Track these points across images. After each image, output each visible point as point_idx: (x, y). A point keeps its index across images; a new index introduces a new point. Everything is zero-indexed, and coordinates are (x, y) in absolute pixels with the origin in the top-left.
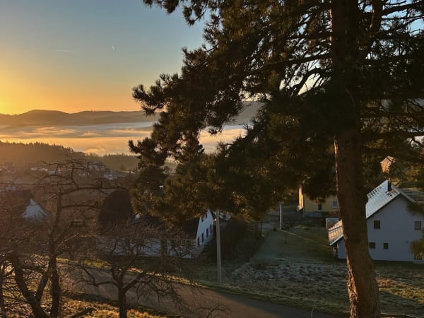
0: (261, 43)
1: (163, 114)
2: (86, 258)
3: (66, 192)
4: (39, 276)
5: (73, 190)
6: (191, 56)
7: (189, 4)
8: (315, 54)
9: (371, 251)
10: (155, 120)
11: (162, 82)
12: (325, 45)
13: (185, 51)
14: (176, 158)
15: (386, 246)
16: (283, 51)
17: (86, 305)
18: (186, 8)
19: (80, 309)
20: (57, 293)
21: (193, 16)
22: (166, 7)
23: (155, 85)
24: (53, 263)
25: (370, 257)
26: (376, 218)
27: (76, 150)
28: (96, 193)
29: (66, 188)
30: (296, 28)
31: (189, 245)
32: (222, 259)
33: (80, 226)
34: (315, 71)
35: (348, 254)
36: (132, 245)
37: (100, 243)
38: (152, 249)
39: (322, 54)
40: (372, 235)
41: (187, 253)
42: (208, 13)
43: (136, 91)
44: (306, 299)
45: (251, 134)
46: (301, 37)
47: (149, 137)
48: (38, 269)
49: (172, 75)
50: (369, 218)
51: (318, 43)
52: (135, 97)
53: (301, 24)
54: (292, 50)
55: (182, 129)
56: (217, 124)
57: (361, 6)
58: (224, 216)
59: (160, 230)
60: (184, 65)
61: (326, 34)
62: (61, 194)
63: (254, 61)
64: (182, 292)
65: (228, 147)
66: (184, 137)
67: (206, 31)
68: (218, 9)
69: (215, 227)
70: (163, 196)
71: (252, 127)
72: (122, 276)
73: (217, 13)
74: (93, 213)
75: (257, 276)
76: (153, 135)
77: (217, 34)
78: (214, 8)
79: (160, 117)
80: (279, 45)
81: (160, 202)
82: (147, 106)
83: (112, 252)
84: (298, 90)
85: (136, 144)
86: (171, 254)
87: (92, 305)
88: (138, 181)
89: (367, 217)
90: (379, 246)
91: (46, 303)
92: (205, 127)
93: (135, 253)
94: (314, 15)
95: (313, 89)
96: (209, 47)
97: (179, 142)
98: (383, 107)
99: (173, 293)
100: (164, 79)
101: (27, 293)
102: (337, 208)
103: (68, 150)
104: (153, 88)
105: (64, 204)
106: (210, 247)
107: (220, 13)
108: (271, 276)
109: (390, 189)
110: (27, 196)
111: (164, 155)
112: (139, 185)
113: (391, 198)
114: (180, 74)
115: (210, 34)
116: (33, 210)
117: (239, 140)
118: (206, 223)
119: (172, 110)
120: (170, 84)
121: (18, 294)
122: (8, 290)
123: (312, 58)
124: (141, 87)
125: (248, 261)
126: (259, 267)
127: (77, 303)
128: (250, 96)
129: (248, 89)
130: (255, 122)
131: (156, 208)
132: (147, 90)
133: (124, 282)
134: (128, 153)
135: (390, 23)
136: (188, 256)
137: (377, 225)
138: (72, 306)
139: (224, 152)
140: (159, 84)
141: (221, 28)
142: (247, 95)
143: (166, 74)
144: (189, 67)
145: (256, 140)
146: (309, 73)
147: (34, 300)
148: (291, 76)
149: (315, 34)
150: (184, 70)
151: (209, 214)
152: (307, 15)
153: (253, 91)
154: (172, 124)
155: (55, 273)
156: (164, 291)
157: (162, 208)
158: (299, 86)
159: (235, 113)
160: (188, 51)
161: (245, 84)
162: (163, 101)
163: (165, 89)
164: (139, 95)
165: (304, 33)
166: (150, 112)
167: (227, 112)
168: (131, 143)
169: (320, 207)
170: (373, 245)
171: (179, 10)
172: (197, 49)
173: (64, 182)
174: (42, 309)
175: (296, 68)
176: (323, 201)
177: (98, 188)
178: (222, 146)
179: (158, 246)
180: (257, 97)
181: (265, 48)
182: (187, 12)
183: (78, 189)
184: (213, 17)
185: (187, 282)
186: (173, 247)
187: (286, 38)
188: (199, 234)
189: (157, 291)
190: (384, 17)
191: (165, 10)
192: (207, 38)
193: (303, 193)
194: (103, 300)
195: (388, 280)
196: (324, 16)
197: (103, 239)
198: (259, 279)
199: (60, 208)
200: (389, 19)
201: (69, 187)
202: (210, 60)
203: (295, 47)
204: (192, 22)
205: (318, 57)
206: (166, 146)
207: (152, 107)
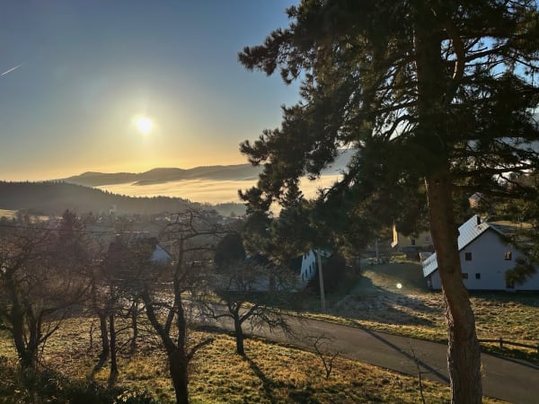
0: (352, 96)
1: (267, 165)
2: (206, 294)
3: (187, 237)
4: (166, 311)
5: (193, 236)
6: (289, 112)
7: (285, 66)
8: (402, 103)
9: (464, 281)
10: (261, 169)
11: (265, 137)
12: (412, 94)
13: (284, 108)
14: (280, 203)
15: (478, 276)
16: (373, 101)
17: (207, 335)
18: (283, 70)
19: (203, 339)
20: (182, 325)
21: (290, 76)
22: (265, 70)
23: (258, 139)
24: (178, 300)
25: (464, 286)
26: (467, 251)
27: (193, 201)
28: (211, 238)
29: (186, 234)
30: (383, 79)
31: (295, 281)
32: (326, 292)
33: (200, 267)
34: (404, 118)
35: (443, 282)
36: (244, 282)
37: (218, 281)
38: (263, 285)
39: (409, 101)
40: (466, 267)
41: (294, 287)
42: (303, 73)
43: (243, 146)
44: (404, 327)
45: (347, 178)
46: (388, 88)
47: (256, 187)
48: (165, 305)
49: (273, 130)
50: (463, 249)
51: (405, 92)
52: (242, 151)
53: (388, 77)
54: (381, 100)
55: (283, 178)
56: (316, 171)
57: (444, 55)
58: (325, 254)
59: (269, 268)
60: (283, 120)
61: (412, 84)
62: (182, 239)
63: (346, 112)
64: (290, 322)
65: (326, 191)
66: (286, 184)
67: (302, 88)
68: (312, 69)
69: (317, 264)
70: (271, 237)
71: (348, 173)
72: (238, 309)
73: (311, 72)
74: (210, 254)
75: (358, 307)
76: (259, 184)
77: (312, 90)
78: (308, 68)
79: (264, 168)
80: (369, 97)
81: (268, 242)
82: (252, 159)
83: (228, 288)
84: (389, 136)
85: (244, 192)
86: (279, 289)
87: (213, 335)
88: (247, 225)
89: (460, 247)
90: (472, 276)
91: (174, 334)
92: (304, 174)
93: (248, 288)
94: (400, 66)
95: (403, 134)
96: (305, 102)
97: (282, 189)
98: (470, 148)
99: (283, 325)
100: (266, 133)
101: (158, 326)
102: (431, 242)
103: (186, 201)
104: (257, 143)
105: (184, 248)
106: (314, 282)
107: (314, 72)
108: (371, 307)
109: (479, 223)
110: (153, 242)
111: (269, 201)
112: (248, 229)
113: (481, 232)
114: (280, 128)
115: (305, 91)
116: (159, 255)
117: (337, 185)
118: (308, 261)
119: (275, 161)
120: (272, 138)
121: (150, 327)
122: (141, 323)
123: (400, 107)
124: (247, 142)
125: (348, 293)
126: (359, 299)
127: (200, 334)
128: (345, 144)
129: (342, 138)
130: (350, 167)
131: (266, 249)
132: (252, 144)
133: (239, 315)
134: (238, 200)
135: (474, 68)
136: (294, 291)
137: (469, 257)
138: (195, 337)
139: (323, 196)
140: (262, 139)
141: (315, 85)
142: (341, 143)
143: (268, 129)
144: (288, 122)
145: (352, 184)
146: (398, 120)
147: (163, 332)
148: (381, 124)
149: (402, 85)
150: (284, 125)
151: (311, 253)
152: (393, 68)
153: (347, 141)
154: (275, 173)
155: (180, 308)
156: (275, 322)
157: (270, 248)
158: (390, 133)
159: (331, 160)
160: (287, 108)
161: (339, 133)
162: (266, 153)
163: (268, 143)
164: (246, 149)
165: (392, 84)
166: (256, 164)
167: (324, 159)
168: (240, 192)
169: (413, 242)
170: (465, 276)
171: (277, 72)
172: (294, 105)
173: (184, 228)
174: (170, 339)
175: (386, 116)
176: (417, 237)
177: (213, 233)
178: (322, 191)
179: (268, 282)
180: (351, 144)
181: (356, 100)
182: (285, 74)
183: (197, 234)
184: (308, 75)
185: (294, 314)
186: (281, 281)
187: (375, 89)
188: (303, 271)
189: (269, 322)
190: (467, 64)
191: (264, 73)
192: (303, 95)
193: (397, 230)
194: (225, 331)
195: (482, 308)
196: (409, 68)
197: (219, 277)
198: (360, 309)
199: (182, 252)
200: (472, 66)
201: (189, 233)
202: (308, 114)
203: (384, 97)
204: (289, 82)
205: (405, 105)
206: (270, 193)
207: (257, 160)
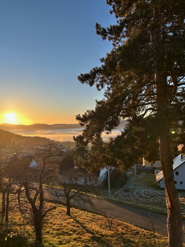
0: (127, 98)
1: (87, 126)
2: (54, 185)
3: (48, 157)
4: (35, 192)
6: (99, 103)
7: (98, 83)
8: (149, 102)
9: (175, 185)
10: (84, 128)
11: (87, 113)
12: (153, 98)
13: (97, 101)
14: (92, 144)
15: (181, 183)
16: (136, 101)
17: (53, 205)
18: (97, 84)
19: (51, 206)
20: (42, 200)
21: (100, 87)
22: (89, 84)
23: (84, 114)
24: (41, 186)
25: (175, 188)
26: (177, 171)
28: (59, 157)
29: (47, 155)
30: (141, 91)
31: (96, 180)
32: (111, 187)
33: (52, 171)
34: (150, 109)
35: (166, 186)
36: (73, 180)
37: (60, 178)
38: (81, 181)
39: (152, 102)
40: (176, 178)
41: (96, 184)
42: (106, 86)
43: (77, 117)
44: (147, 206)
45: (123, 134)
46: (144, 95)
47: (82, 135)
48: (35, 189)
49: (91, 110)
50: (175, 169)
51: (151, 98)
52: (77, 119)
53: (143, 90)
54: (140, 100)
55: (95, 132)
56: (110, 129)
57: (168, 83)
58: (111, 168)
59: (85, 173)
60: (96, 106)
61: (154, 94)
62: (45, 158)
63: (124, 104)
64: (93, 201)
65: (114, 139)
66: (95, 135)
67: (105, 93)
68: (110, 85)
69: (107, 173)
70: (87, 159)
71: (124, 132)
72: (69, 193)
73: (109, 86)
74: (57, 166)
75: (125, 195)
76: (83, 134)
77: (109, 94)
78: (108, 84)
79: (86, 127)
80: (135, 98)
81: (86, 162)
82: (81, 123)
83: (65, 182)
84: (143, 116)
85: (76, 137)
86: (89, 184)
87: (56, 205)
88: (75, 152)
89: (173, 169)
90: (178, 183)
91: (37, 203)
92: (104, 131)
93: (74, 183)
94: (148, 86)
95: (150, 116)
96: (106, 99)
97: (93, 137)
98: (179, 124)
99: (90, 201)
100: (88, 112)
101: (30, 199)
102: (160, 165)
103: (49, 139)
104: (83, 115)
105: (46, 162)
106: (105, 182)
107: (111, 86)
108: (131, 195)
109: (182, 158)
110: (31, 158)
111: (87, 142)
112: (76, 154)
113: (183, 162)
114: (94, 110)
115: (106, 94)
116: (33, 164)
117: (118, 136)
118: (103, 172)
119: (91, 124)
120: (90, 114)
121: (26, 199)
122: (22, 197)
123: (148, 104)
124: (79, 115)
125: (121, 188)
126: (126, 191)
127: (50, 204)
128: (123, 119)
129: (121, 116)
130: (125, 129)
131: (84, 165)
132: (81, 116)
133: (69, 195)
135: (181, 89)
136: (96, 185)
137: (177, 173)
138: (48, 205)
139: (112, 141)
141: (111, 92)
142: (121, 118)
143: (89, 110)
144: (98, 107)
145: (126, 136)
146: (147, 110)
147: (32, 202)
148: (139, 110)
149: (149, 94)
150: (96, 108)
151: (105, 168)
152: (146, 87)
153: (124, 117)
154: (91, 130)
155: (41, 191)
156: (86, 200)
157: (87, 165)
159: (117, 125)
160: (98, 101)
161: (121, 113)
162: (87, 120)
163: (88, 116)
164: (78, 118)
165: (145, 93)
166: (82, 125)
167: (114, 124)
168: (74, 137)
169: (152, 165)
170: (176, 182)
171: (95, 85)
172: (101, 100)
173: (47, 152)
174: (35, 206)
175: (142, 107)
176: (154, 163)
177: (60, 155)
178: (111, 139)
179: (84, 180)
180: (126, 119)
181: (129, 99)
182: (98, 86)
183: (52, 156)
184: (108, 88)
185: (95, 196)
186: (90, 181)
187: (137, 96)
188: (100, 176)
189: (83, 200)
190: (178, 87)
191: (89, 85)
192: (105, 96)
193: (145, 159)
194: (60, 203)
195: (183, 198)
196: (152, 87)
197: (61, 176)
198: (126, 196)
199: (45, 164)
200: (180, 88)
201: (48, 155)
202: (107, 104)
203: (141, 99)
204: (100, 90)
206: (88, 138)
207: (83, 123)
